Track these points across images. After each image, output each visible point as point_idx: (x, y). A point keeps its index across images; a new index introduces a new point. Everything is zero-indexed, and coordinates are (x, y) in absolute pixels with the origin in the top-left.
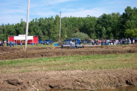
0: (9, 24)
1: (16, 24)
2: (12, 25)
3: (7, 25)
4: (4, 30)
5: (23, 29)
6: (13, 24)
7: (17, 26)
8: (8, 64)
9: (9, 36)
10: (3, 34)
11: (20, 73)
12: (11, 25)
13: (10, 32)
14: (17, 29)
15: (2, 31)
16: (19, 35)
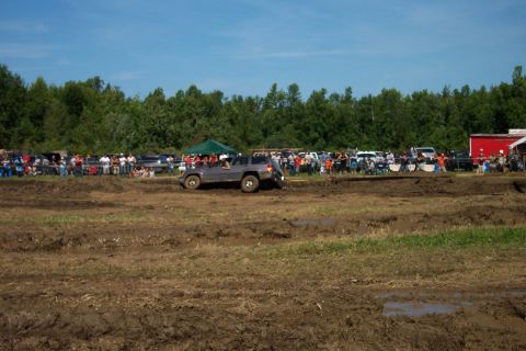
0: (466, 88)
1: (494, 90)
2: (478, 93)
3: (460, 91)
4: (447, 113)
6: (483, 88)
7: (499, 98)
9: (465, 135)
10: (445, 125)
12: (474, 91)
13: (472, 117)
14: (499, 108)
15: (440, 114)
16: (512, 132)
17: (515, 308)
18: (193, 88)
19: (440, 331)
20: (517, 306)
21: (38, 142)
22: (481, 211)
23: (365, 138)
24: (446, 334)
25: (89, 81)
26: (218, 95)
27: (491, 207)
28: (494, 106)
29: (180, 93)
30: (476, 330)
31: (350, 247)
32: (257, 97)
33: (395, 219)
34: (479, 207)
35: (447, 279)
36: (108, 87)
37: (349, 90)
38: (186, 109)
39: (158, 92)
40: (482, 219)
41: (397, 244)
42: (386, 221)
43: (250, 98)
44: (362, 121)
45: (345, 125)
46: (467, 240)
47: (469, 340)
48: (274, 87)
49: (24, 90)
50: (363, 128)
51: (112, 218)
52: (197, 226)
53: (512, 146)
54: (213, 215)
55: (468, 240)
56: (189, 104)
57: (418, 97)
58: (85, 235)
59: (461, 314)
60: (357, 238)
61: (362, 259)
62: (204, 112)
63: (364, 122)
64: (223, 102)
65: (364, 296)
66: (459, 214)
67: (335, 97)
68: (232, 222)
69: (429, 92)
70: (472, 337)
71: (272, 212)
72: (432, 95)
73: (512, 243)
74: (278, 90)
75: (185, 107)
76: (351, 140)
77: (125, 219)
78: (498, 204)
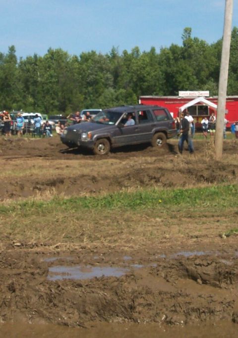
0: (137, 50)
1: (163, 51)
4: (116, 75)
5: (190, 71)
6: (153, 50)
7: (168, 59)
8: (165, 202)
9: (135, 97)
10: (115, 88)
11: (220, 236)
12: (144, 52)
13: (141, 79)
14: (169, 70)
15: (109, 75)
16: (182, 94)
17: (187, 270)
19: (109, 295)
20: (190, 268)
22: (151, 173)
23: (31, 100)
24: (116, 299)
27: (161, 169)
28: (164, 67)
30: (147, 293)
31: (14, 209)
34: (149, 168)
35: (115, 241)
40: (153, 181)
41: (63, 207)
42: (53, 183)
44: (26, 82)
45: (9, 86)
46: (136, 202)
47: (140, 304)
50: (28, 88)
53: (183, 108)
55: (138, 202)
57: (86, 58)
59: (131, 277)
60: (21, 200)
61: (27, 221)
63: (29, 83)
65: (29, 260)
66: (128, 177)
69: (97, 53)
70: (141, 301)
72: (100, 56)
73: (183, 205)
76: (15, 101)
78: (169, 165)
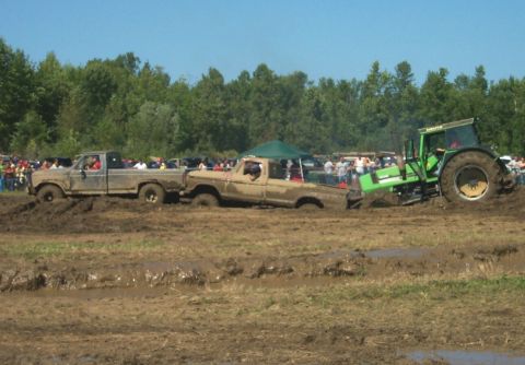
18: (262, 69)
21: (49, 142)
25: (120, 59)
26: (301, 77)
29: (245, 75)
32: (354, 80)
33: (515, 250)
36: (147, 66)
37: (480, 71)
38: (254, 97)
39: (214, 74)
43: (343, 82)
48: (376, 67)
49: (31, 72)
51: (115, 248)
52: (232, 259)
54: (260, 243)
56: (259, 90)
58: (74, 270)
62: (280, 101)
64: (307, 87)
67: (463, 80)
68: (282, 253)
71: (343, 239)
74: (381, 70)
75: (251, 95)
77: (134, 249)
